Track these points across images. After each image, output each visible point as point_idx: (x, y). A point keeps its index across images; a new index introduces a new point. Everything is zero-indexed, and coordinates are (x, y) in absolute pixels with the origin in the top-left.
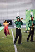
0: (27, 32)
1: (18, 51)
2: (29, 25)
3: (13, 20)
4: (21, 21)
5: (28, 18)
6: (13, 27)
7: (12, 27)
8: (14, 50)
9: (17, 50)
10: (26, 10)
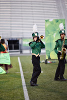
0: (49, 62)
1: (30, 99)
2: (56, 48)
3: (22, 38)
4: (41, 41)
5: (49, 35)
6: (21, 52)
7: (19, 53)
8: (24, 97)
9: (29, 96)
10: (46, 21)
